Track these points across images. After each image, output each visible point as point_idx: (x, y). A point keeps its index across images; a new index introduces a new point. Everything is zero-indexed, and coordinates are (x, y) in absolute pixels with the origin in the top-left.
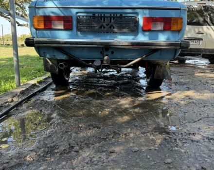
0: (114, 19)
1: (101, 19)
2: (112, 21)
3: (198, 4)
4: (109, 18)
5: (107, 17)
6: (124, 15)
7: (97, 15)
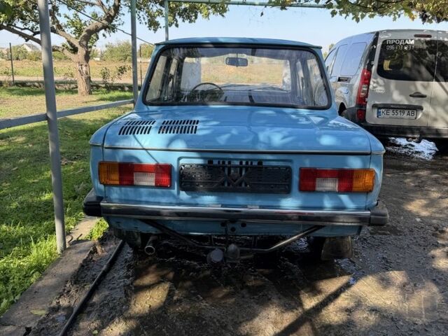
0: (246, 170)
1: (224, 170)
2: (243, 173)
3: (416, 36)
4: (238, 169)
5: (236, 167)
6: (265, 164)
7: (215, 162)
